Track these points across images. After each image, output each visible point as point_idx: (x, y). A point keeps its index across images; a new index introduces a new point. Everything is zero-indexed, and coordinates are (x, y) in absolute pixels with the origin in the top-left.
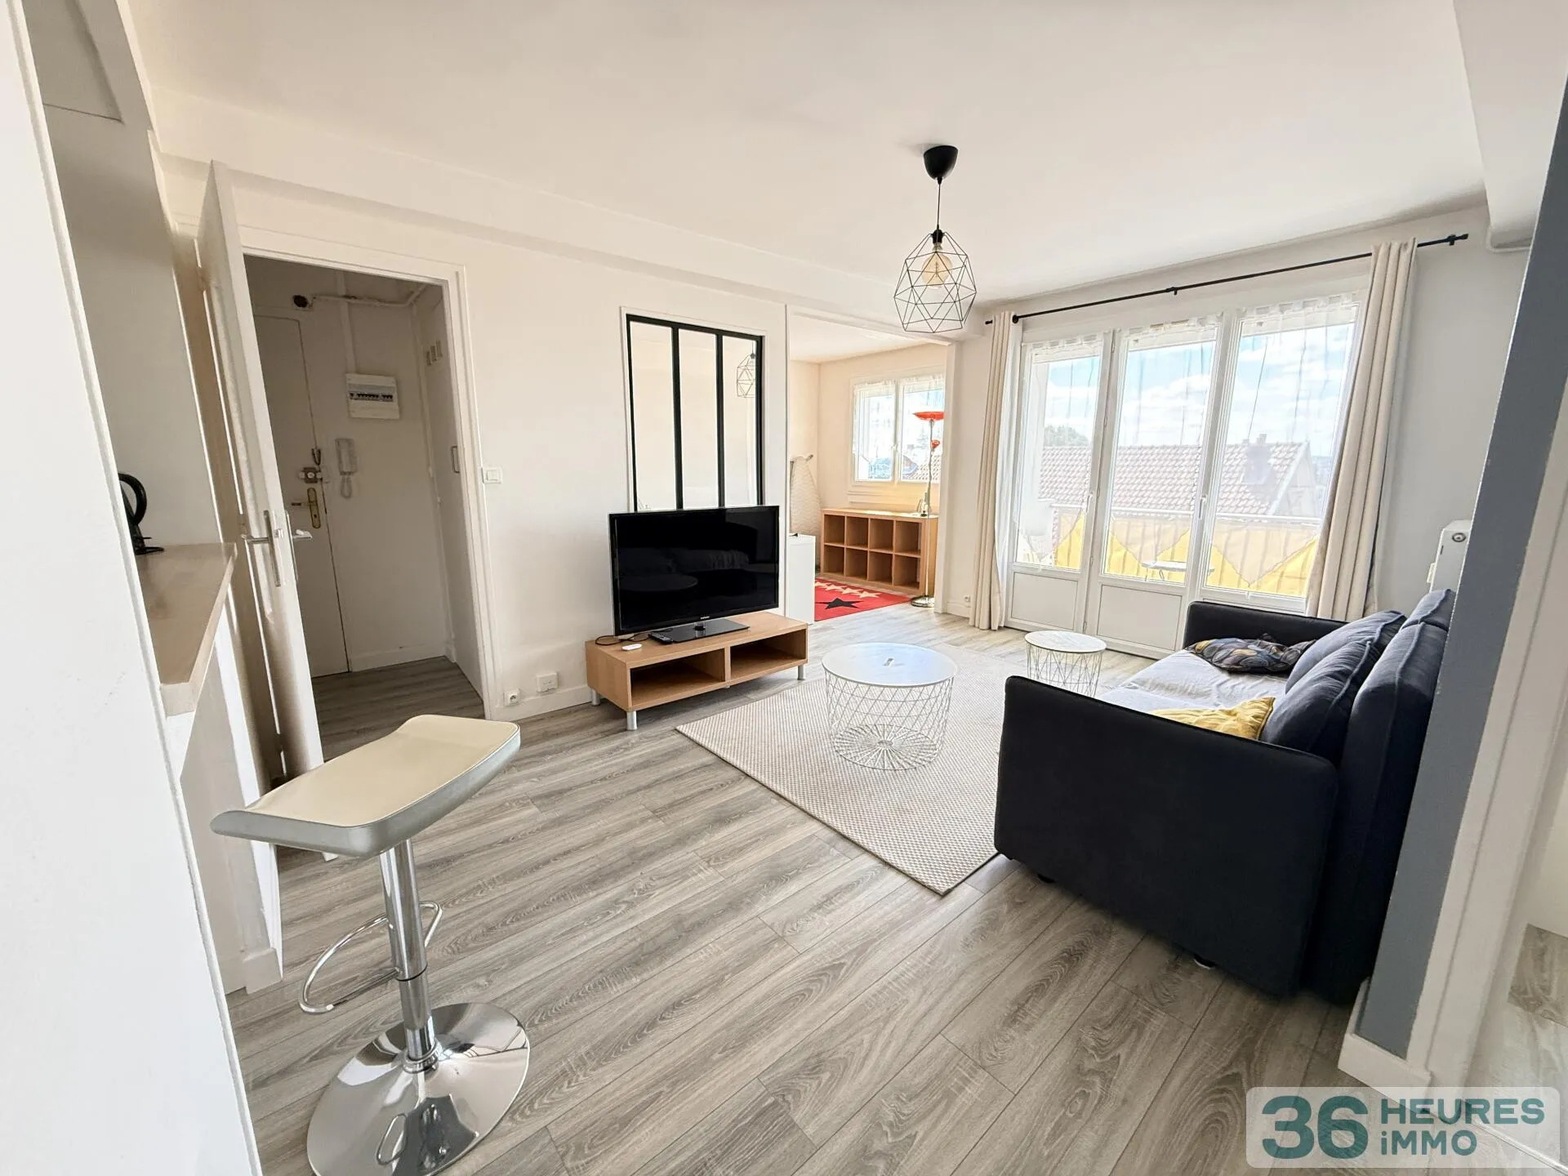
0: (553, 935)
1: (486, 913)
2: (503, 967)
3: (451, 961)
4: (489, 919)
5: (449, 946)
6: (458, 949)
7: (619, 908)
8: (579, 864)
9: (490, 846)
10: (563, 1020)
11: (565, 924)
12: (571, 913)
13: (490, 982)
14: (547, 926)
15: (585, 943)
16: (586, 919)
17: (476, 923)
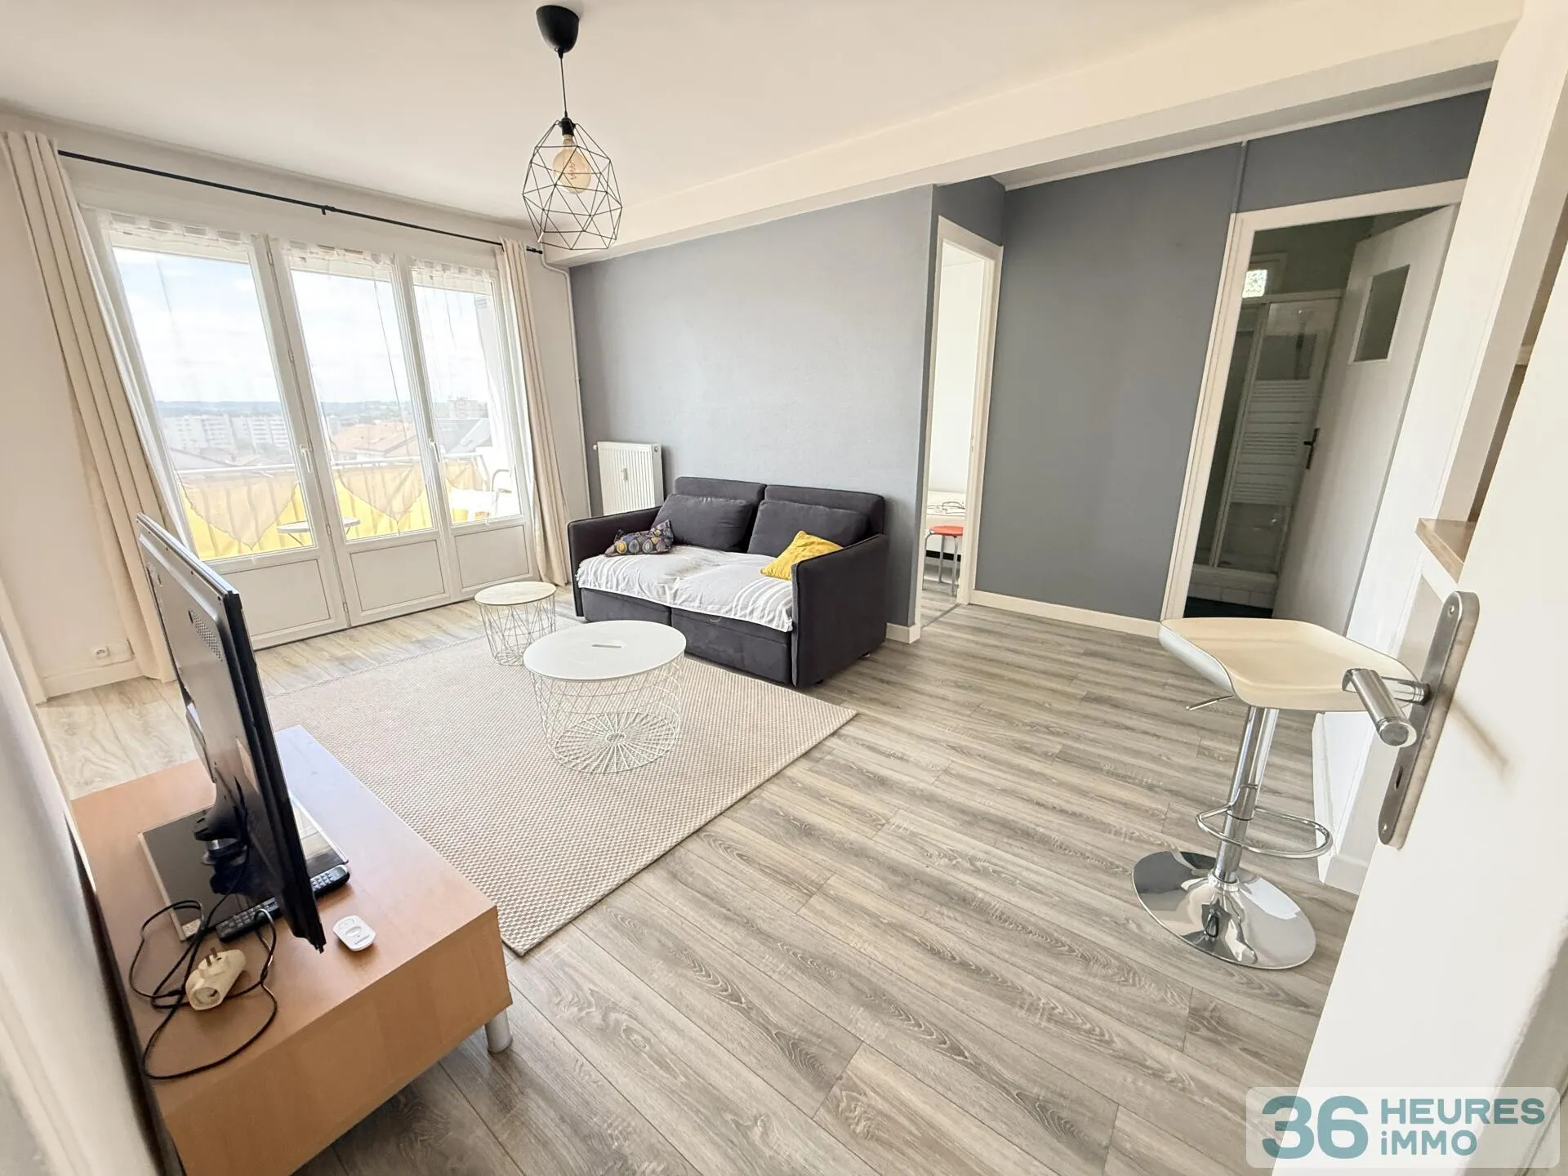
0: (1047, 899)
1: (1075, 980)
2: (1107, 919)
3: (1143, 967)
4: (1078, 970)
5: (1134, 985)
6: (1129, 973)
7: (982, 866)
8: (946, 929)
9: (976, 1067)
10: (1103, 854)
11: (1029, 898)
12: (1015, 900)
13: (1127, 920)
14: (1043, 911)
15: (1037, 873)
16: (1013, 884)
17: (1091, 980)
